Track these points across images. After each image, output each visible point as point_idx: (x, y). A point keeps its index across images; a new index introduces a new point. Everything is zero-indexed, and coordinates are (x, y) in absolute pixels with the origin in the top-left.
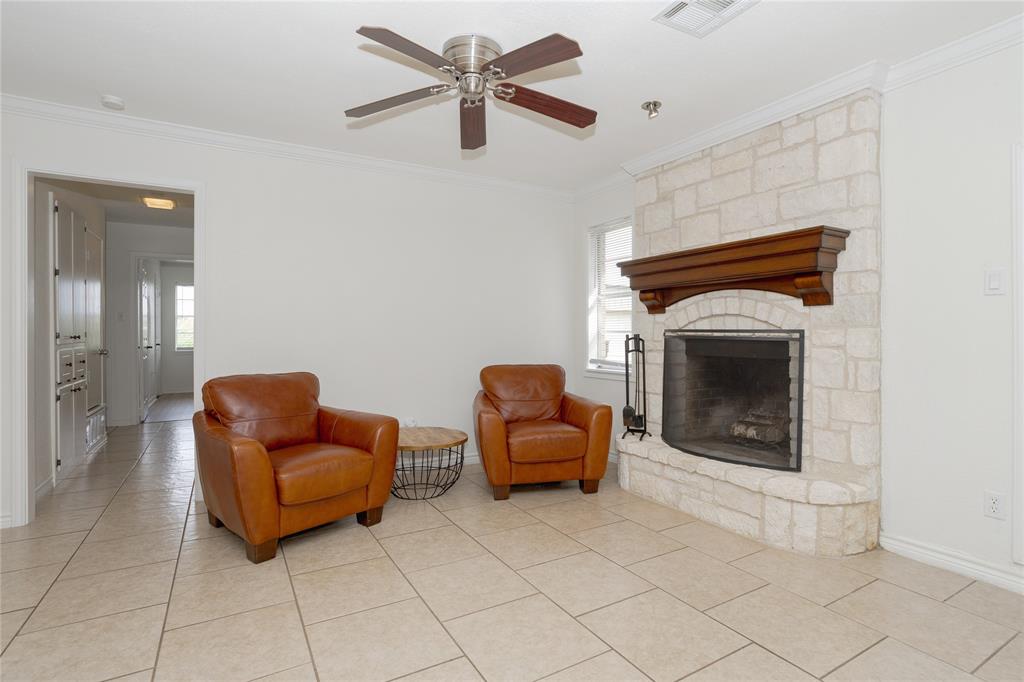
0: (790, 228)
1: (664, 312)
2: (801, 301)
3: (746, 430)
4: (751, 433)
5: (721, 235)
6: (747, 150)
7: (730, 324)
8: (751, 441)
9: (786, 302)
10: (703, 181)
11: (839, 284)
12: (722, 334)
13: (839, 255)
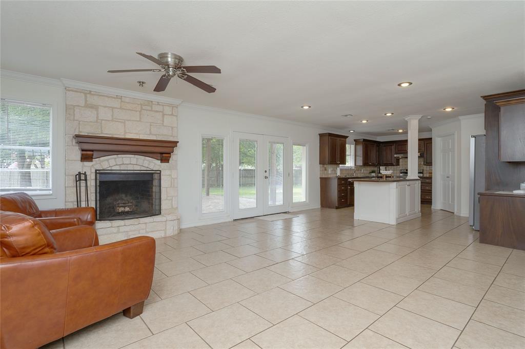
0: (154, 138)
1: (92, 161)
2: (160, 161)
3: (125, 208)
4: (127, 209)
5: (125, 133)
6: (138, 104)
7: (130, 167)
8: (127, 213)
9: (154, 161)
10: (116, 108)
11: (173, 157)
12: (132, 171)
13: (174, 148)
